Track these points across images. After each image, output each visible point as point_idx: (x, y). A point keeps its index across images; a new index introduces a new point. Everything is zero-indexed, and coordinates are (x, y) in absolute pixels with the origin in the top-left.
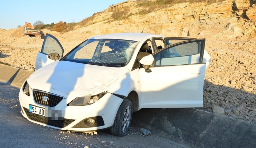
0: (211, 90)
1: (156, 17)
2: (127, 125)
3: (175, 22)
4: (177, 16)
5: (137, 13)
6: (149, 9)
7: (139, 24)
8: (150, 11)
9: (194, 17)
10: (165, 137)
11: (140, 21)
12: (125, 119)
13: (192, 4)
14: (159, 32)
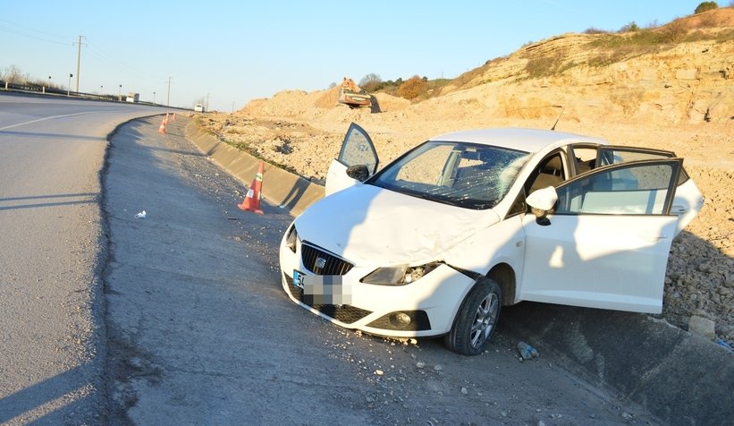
0: (710, 270)
1: (629, 73)
2: (483, 333)
3: (675, 87)
4: (681, 74)
5: (584, 63)
6: (615, 55)
7: (587, 88)
8: (615, 59)
9: (724, 76)
10: (566, 367)
11: (590, 80)
12: (480, 321)
13: (724, 44)
14: (633, 108)
